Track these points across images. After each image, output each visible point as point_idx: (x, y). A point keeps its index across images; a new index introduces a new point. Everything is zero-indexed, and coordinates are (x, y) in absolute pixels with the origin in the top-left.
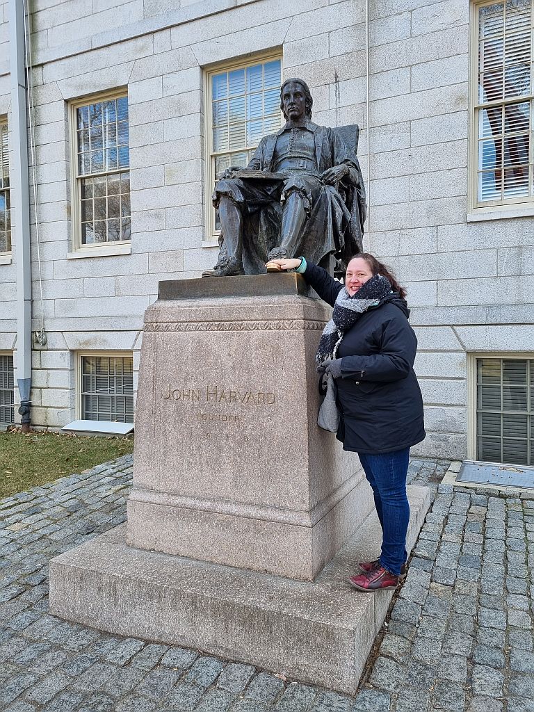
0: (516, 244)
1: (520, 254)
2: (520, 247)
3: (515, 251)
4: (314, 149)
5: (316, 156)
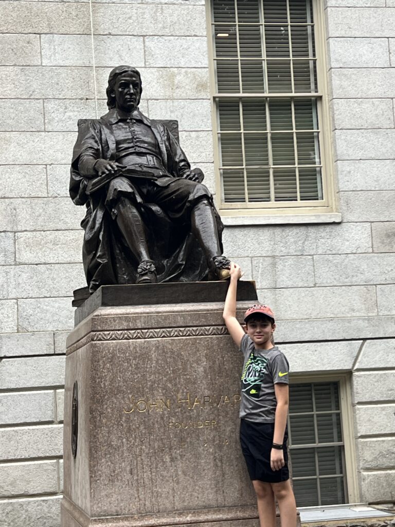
0: (269, 254)
1: (274, 265)
2: (274, 257)
3: (269, 260)
4: (157, 145)
5: (160, 153)
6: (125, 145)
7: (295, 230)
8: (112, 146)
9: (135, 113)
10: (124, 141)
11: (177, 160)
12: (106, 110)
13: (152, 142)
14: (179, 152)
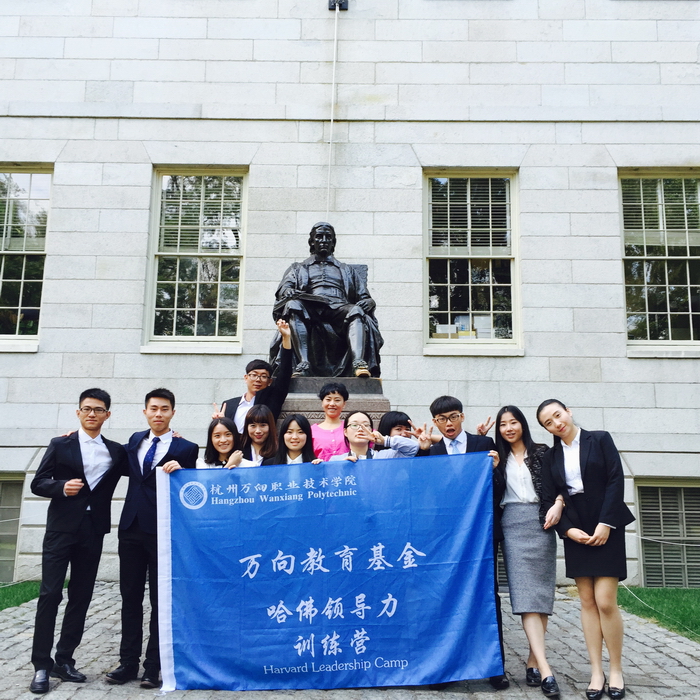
0: (463, 379)
4: (342, 281)
5: (344, 287)
6: (315, 281)
7: (486, 360)
8: (305, 281)
9: (330, 257)
10: (314, 277)
11: (360, 293)
12: (308, 254)
13: (339, 278)
14: (362, 286)
